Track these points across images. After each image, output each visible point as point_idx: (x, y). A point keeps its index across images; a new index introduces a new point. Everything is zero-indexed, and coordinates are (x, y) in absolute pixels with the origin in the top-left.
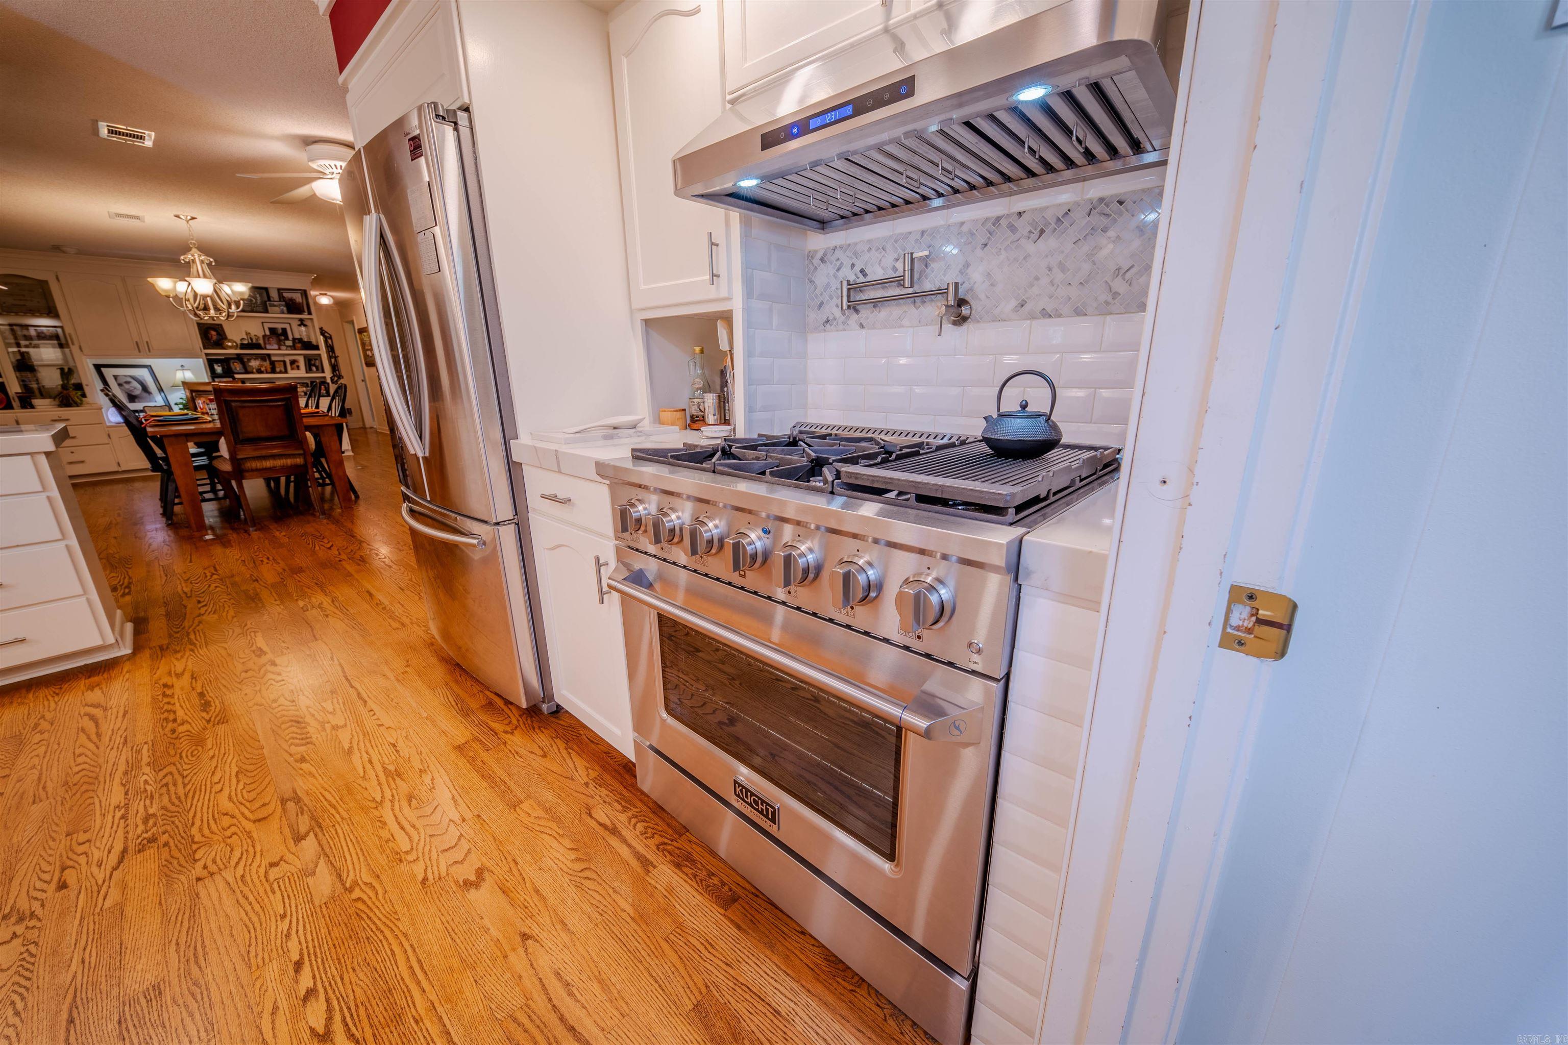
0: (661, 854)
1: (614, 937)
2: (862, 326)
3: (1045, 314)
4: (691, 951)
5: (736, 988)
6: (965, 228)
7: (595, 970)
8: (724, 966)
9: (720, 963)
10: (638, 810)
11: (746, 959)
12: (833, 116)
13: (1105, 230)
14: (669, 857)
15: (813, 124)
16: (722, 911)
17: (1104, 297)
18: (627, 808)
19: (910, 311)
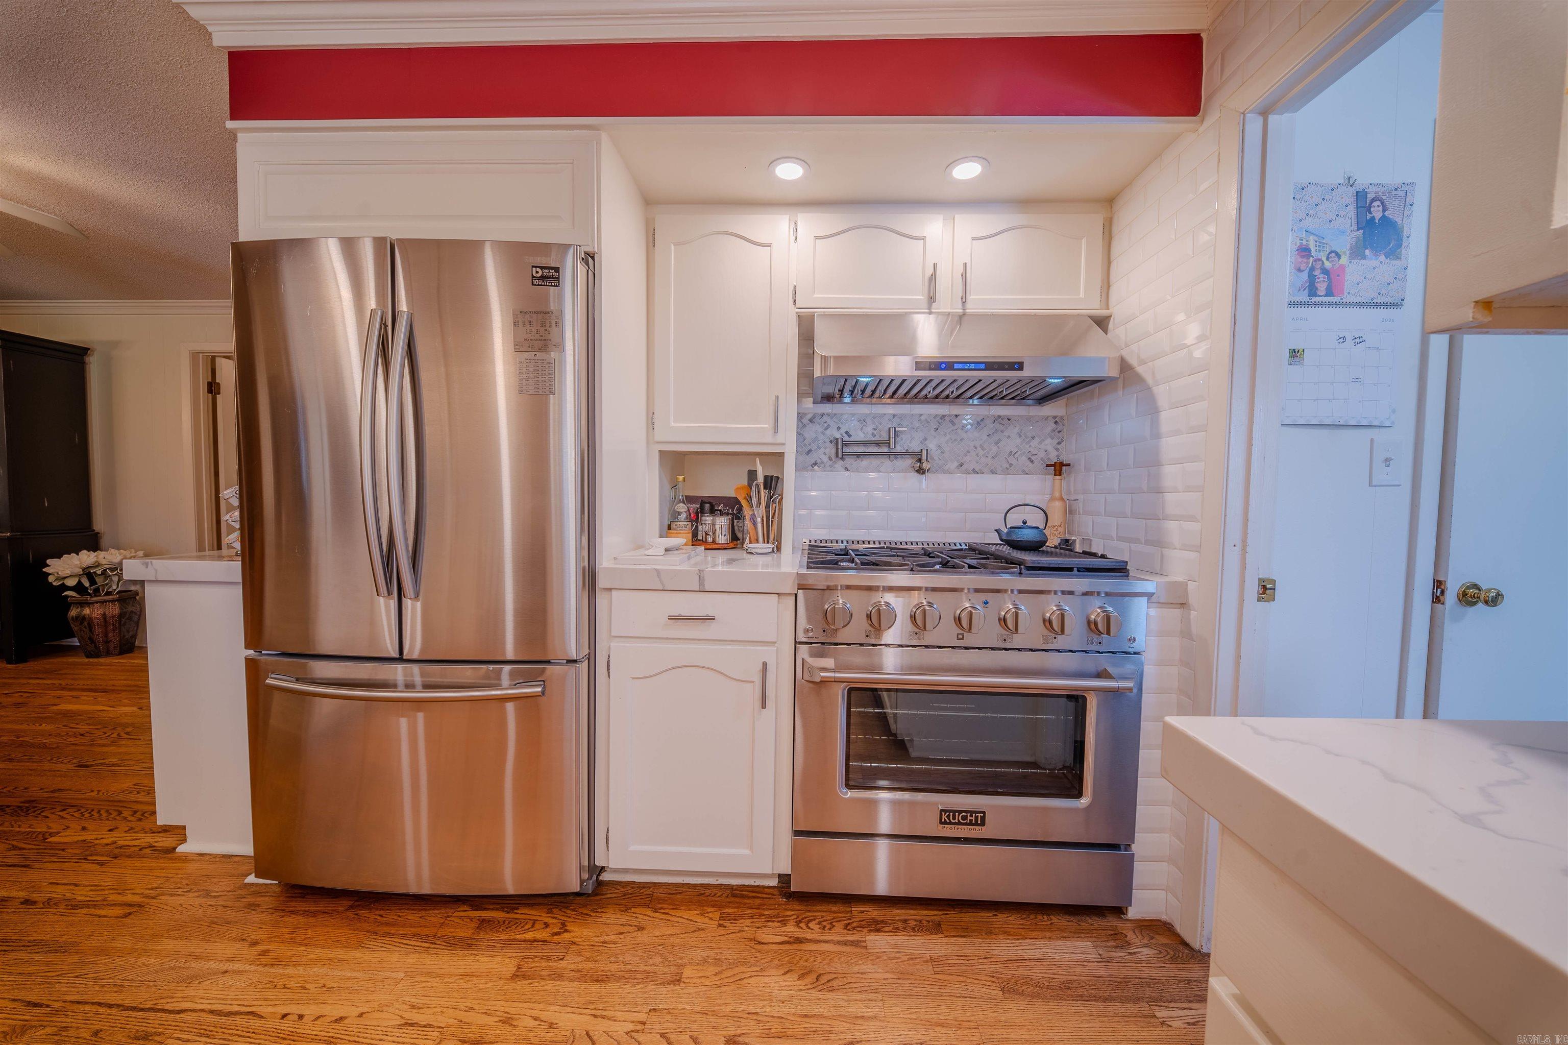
0: (855, 931)
1: (905, 997)
2: (847, 469)
3: (975, 472)
4: (958, 968)
5: (1006, 965)
6: (923, 418)
7: (923, 1022)
8: (985, 960)
9: (981, 961)
10: (795, 917)
11: (989, 948)
12: (972, 366)
13: (1002, 432)
14: (865, 930)
15: (956, 366)
16: (943, 935)
17: (1006, 465)
18: (784, 920)
19: (887, 463)
